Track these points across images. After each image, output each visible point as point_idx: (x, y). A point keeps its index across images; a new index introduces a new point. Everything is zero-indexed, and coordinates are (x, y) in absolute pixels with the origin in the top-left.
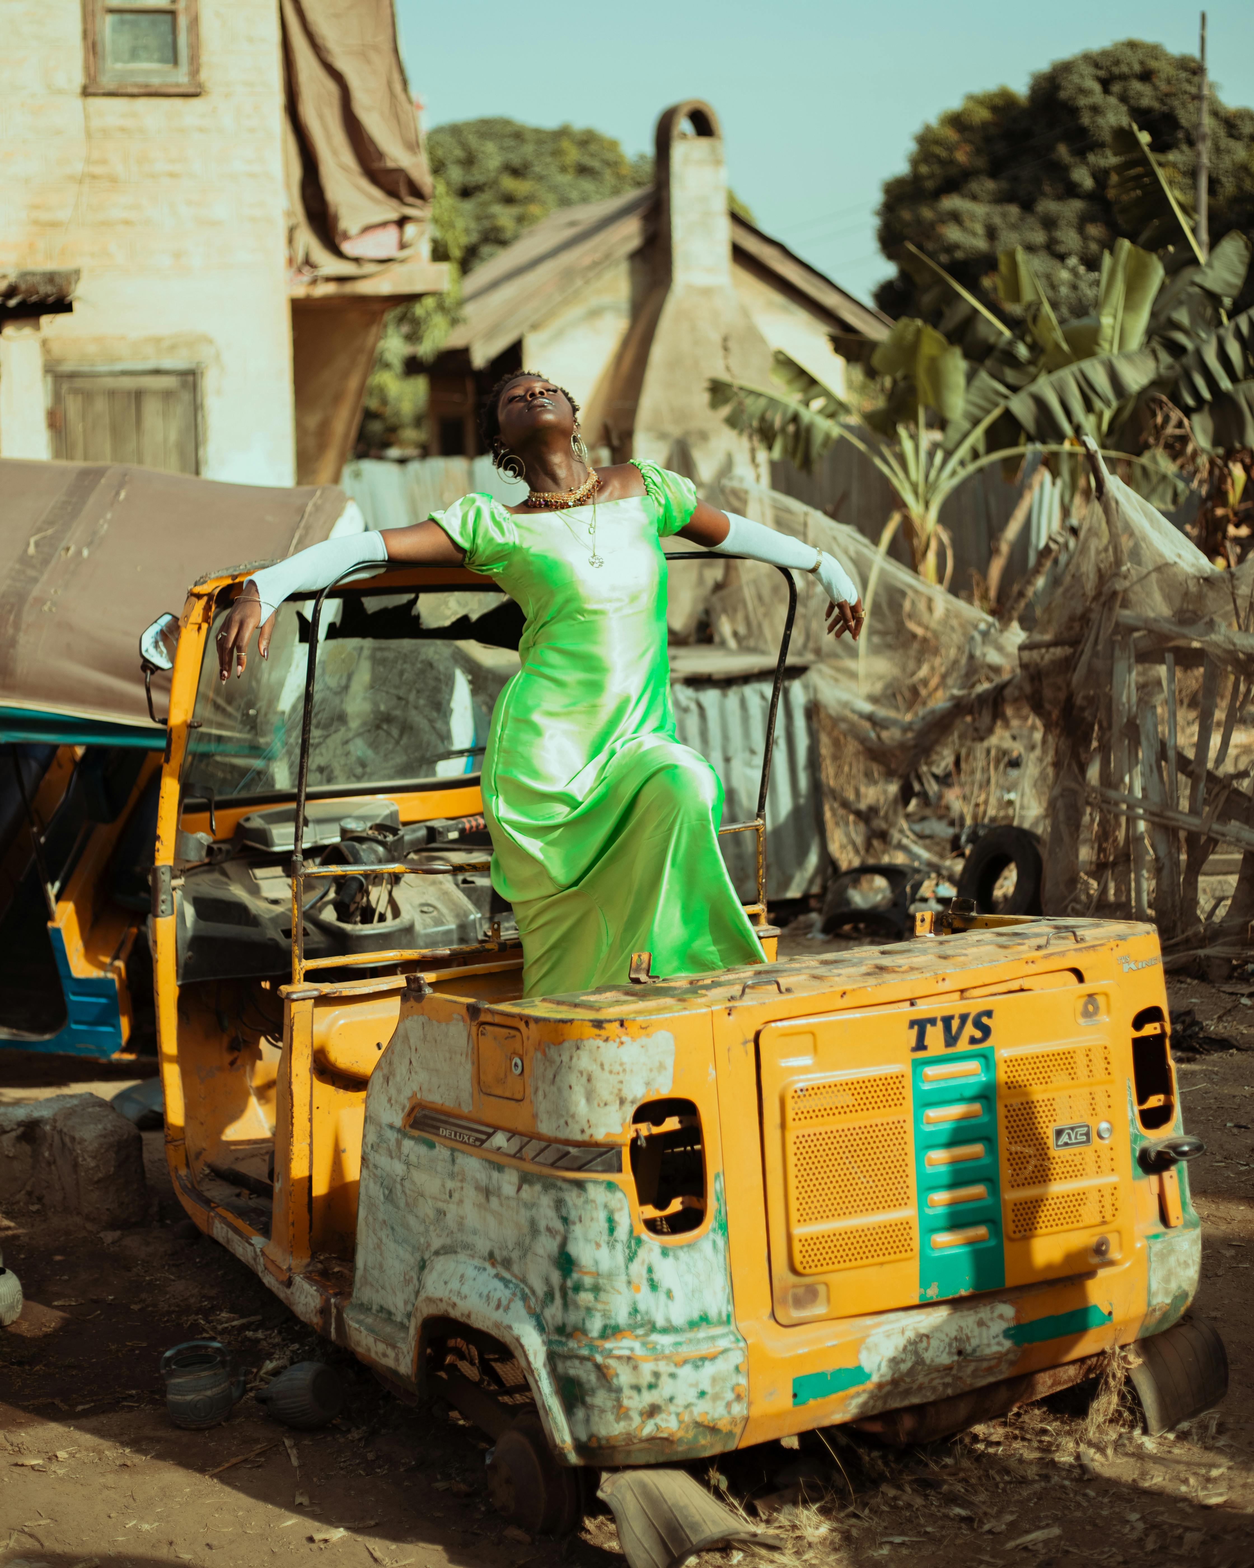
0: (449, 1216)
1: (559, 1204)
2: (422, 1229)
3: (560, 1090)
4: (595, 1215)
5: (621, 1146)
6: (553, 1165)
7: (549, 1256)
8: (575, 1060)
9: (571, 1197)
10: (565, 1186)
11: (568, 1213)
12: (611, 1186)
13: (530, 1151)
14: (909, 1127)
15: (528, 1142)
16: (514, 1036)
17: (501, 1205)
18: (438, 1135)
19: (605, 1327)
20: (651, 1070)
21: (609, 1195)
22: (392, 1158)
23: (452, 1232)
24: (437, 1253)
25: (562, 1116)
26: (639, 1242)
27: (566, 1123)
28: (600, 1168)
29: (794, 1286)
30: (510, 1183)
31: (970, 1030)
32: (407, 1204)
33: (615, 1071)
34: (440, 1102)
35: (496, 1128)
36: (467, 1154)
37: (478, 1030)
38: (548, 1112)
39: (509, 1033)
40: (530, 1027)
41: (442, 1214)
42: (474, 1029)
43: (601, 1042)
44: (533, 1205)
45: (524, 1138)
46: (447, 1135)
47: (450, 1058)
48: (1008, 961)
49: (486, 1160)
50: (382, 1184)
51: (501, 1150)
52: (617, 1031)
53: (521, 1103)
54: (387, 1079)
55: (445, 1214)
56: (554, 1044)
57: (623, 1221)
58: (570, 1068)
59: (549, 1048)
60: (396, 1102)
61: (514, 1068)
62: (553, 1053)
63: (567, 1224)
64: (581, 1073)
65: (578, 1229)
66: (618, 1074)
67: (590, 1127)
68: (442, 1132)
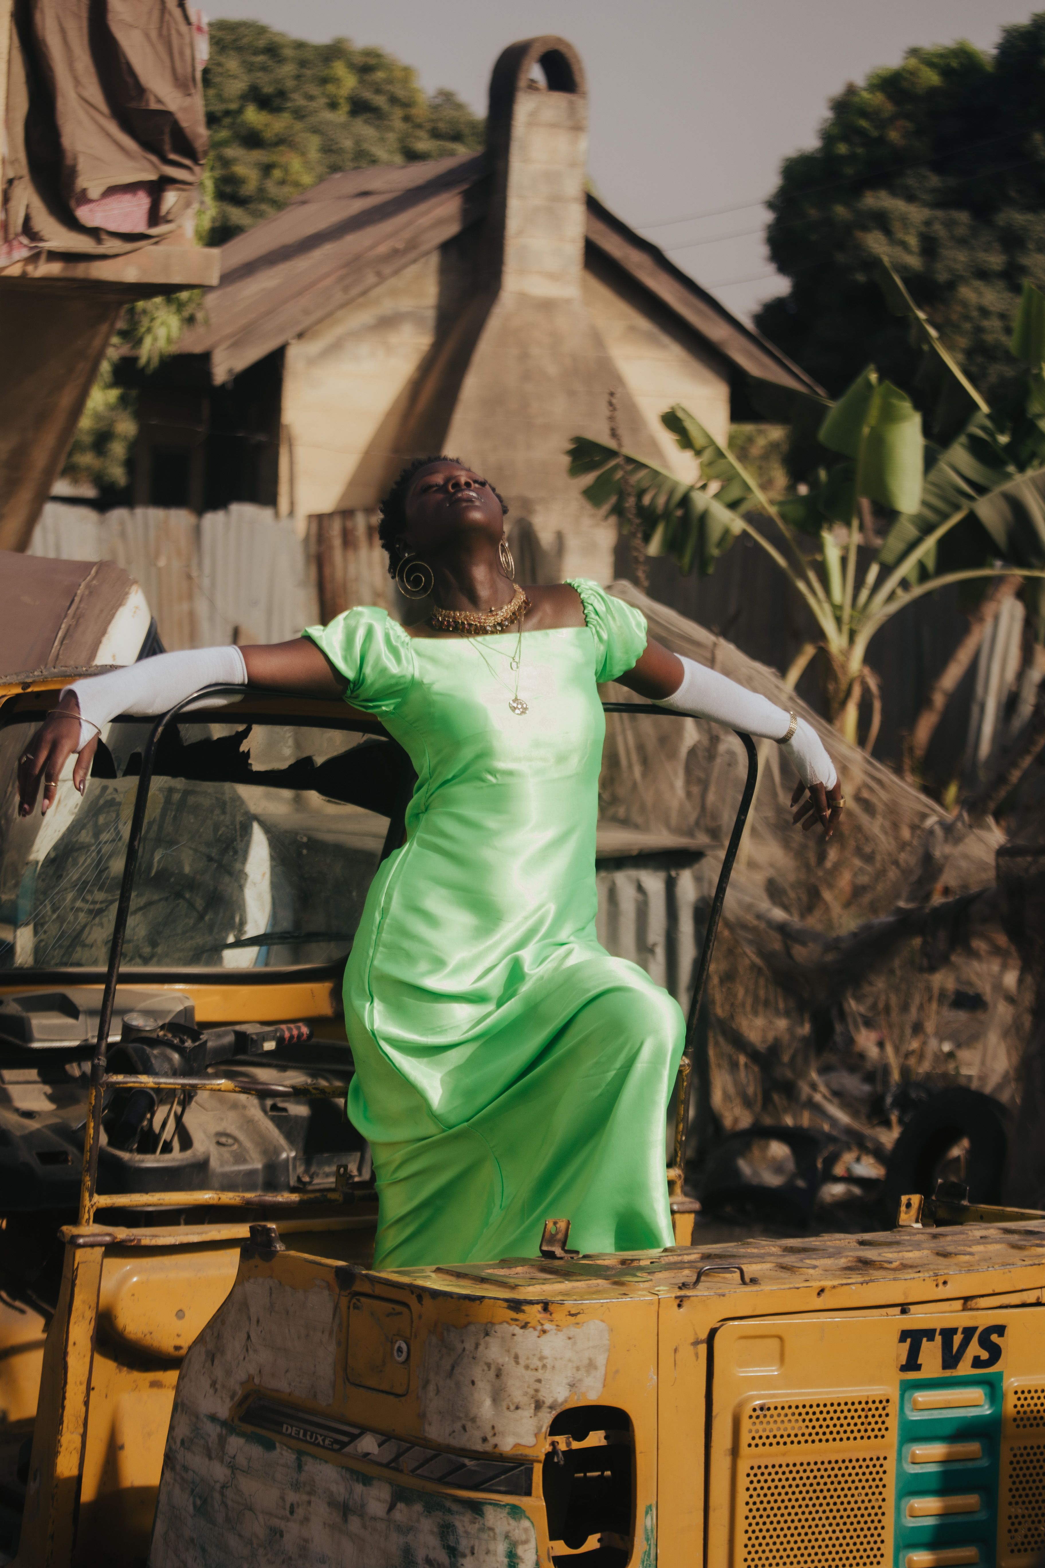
0: (286, 1537)
1: (446, 1531)
2: (246, 1552)
3: (458, 1385)
4: (492, 1547)
5: (533, 1461)
6: (441, 1480)
8: (481, 1348)
9: (463, 1522)
10: (455, 1507)
11: (458, 1542)
12: (516, 1512)
13: (410, 1461)
14: (890, 1465)
15: (409, 1449)
16: (400, 1313)
17: (364, 1527)
18: (280, 1433)
20: (578, 1369)
21: (512, 1522)
22: (210, 1458)
23: (290, 1558)
25: (460, 1418)
27: (464, 1428)
28: (502, 1489)
30: (379, 1500)
31: (974, 1349)
32: (228, 1519)
33: (532, 1366)
34: (288, 1390)
35: (364, 1430)
36: (321, 1459)
37: (350, 1302)
38: (440, 1412)
39: (394, 1309)
40: (423, 1302)
41: (278, 1535)
42: (344, 1301)
43: (517, 1328)
44: (410, 1529)
45: (403, 1443)
46: (293, 1434)
47: (307, 1336)
48: (1026, 1266)
49: (348, 1469)
50: (193, 1491)
51: (369, 1457)
52: (540, 1316)
53: (403, 1399)
54: (212, 1357)
55: (282, 1534)
56: (456, 1327)
57: (528, 1556)
58: (474, 1358)
59: (449, 1331)
60: (223, 1386)
61: (396, 1353)
62: (454, 1338)
63: (454, 1556)
64: (489, 1366)
65: (468, 1564)
66: (536, 1370)
67: (495, 1435)
68: (287, 1429)
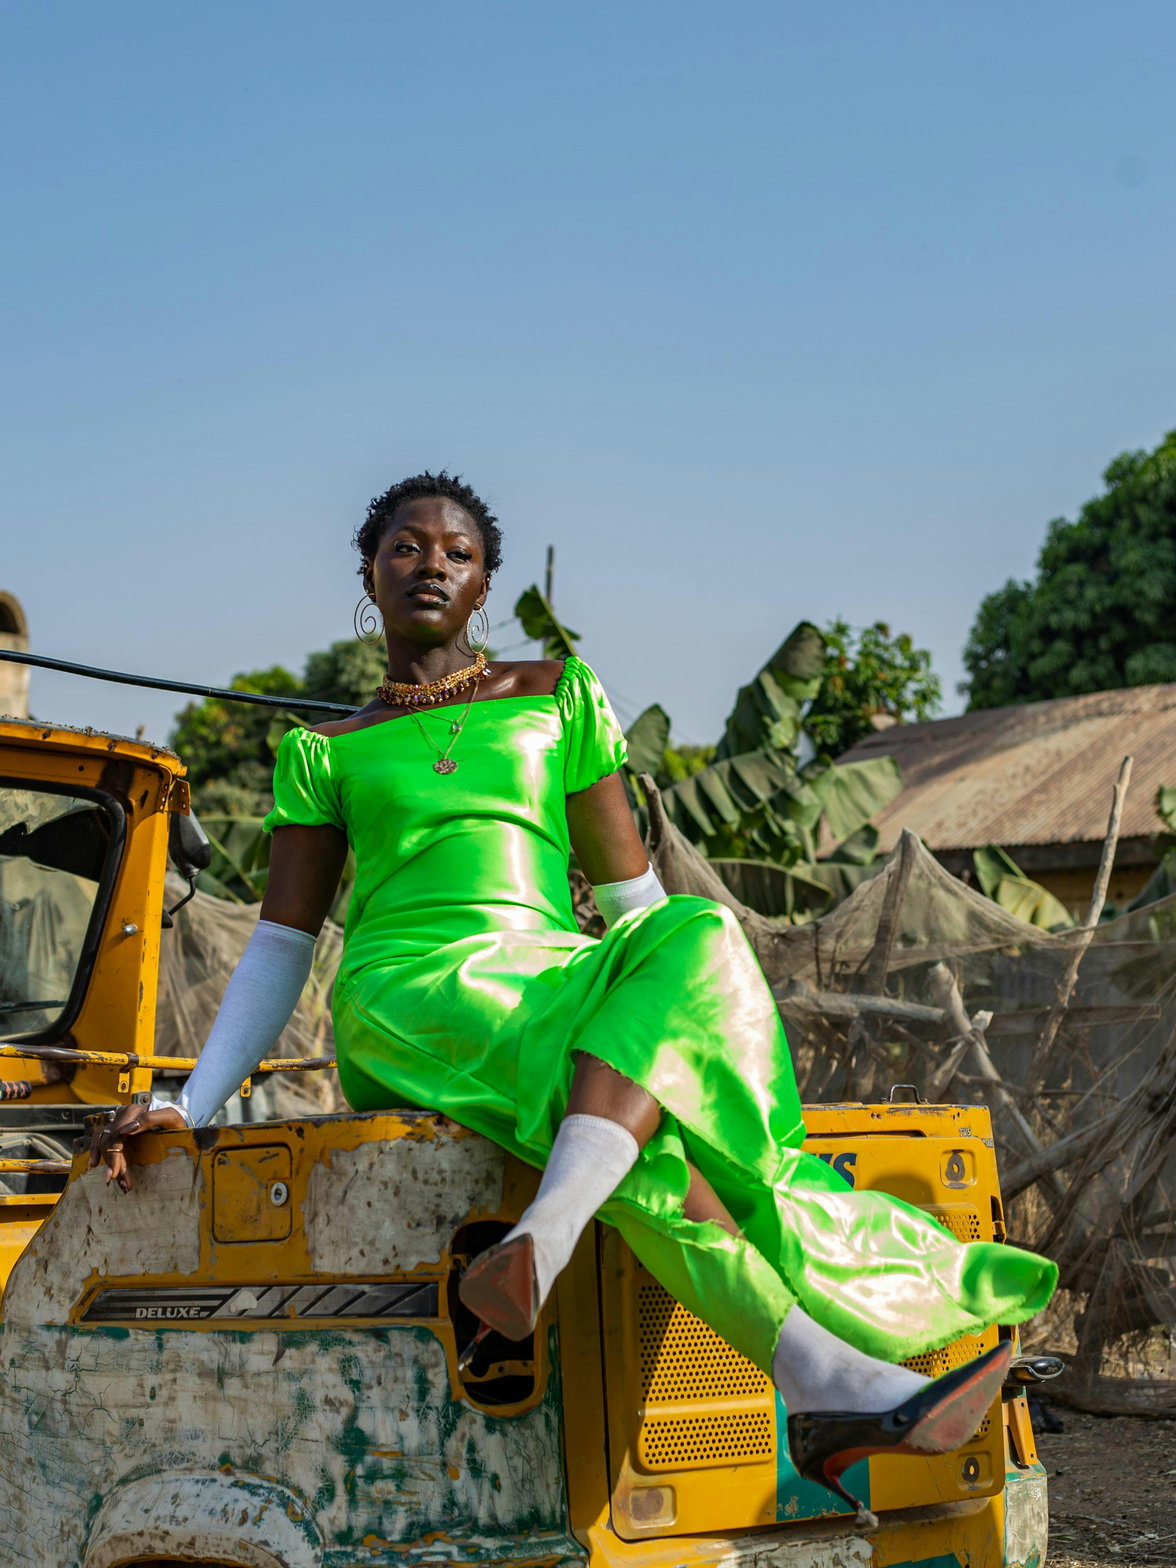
0: (146, 1424)
1: (347, 1365)
2: (98, 1454)
3: (352, 1209)
4: (400, 1374)
6: (336, 1314)
7: (328, 1438)
8: (376, 1167)
9: (365, 1352)
10: (356, 1338)
11: (361, 1374)
12: (423, 1335)
16: (277, 1155)
17: (246, 1386)
18: (134, 1319)
19: (411, 1526)
20: (477, 1182)
21: (420, 1345)
22: (48, 1368)
23: (154, 1445)
24: (124, 1481)
25: (356, 1244)
26: (459, 1411)
27: (362, 1253)
29: (636, 1488)
30: (263, 1353)
32: (72, 1426)
33: (431, 1181)
34: (141, 1271)
35: (237, 1287)
36: (186, 1331)
37: (213, 1160)
38: (333, 1243)
39: (268, 1153)
40: (304, 1134)
41: (137, 1425)
42: (206, 1160)
43: (413, 1143)
44: (303, 1373)
47: (162, 1208)
48: (855, 1109)
49: (220, 1332)
50: (27, 1409)
52: (436, 1129)
53: (285, 1241)
54: (44, 1265)
55: (141, 1424)
56: (346, 1151)
57: (439, 1380)
58: (368, 1179)
59: (338, 1156)
60: (61, 1289)
61: (273, 1197)
62: (343, 1162)
63: (359, 1390)
64: (385, 1184)
65: (375, 1395)
66: (436, 1184)
67: (396, 1255)
68: (141, 1313)
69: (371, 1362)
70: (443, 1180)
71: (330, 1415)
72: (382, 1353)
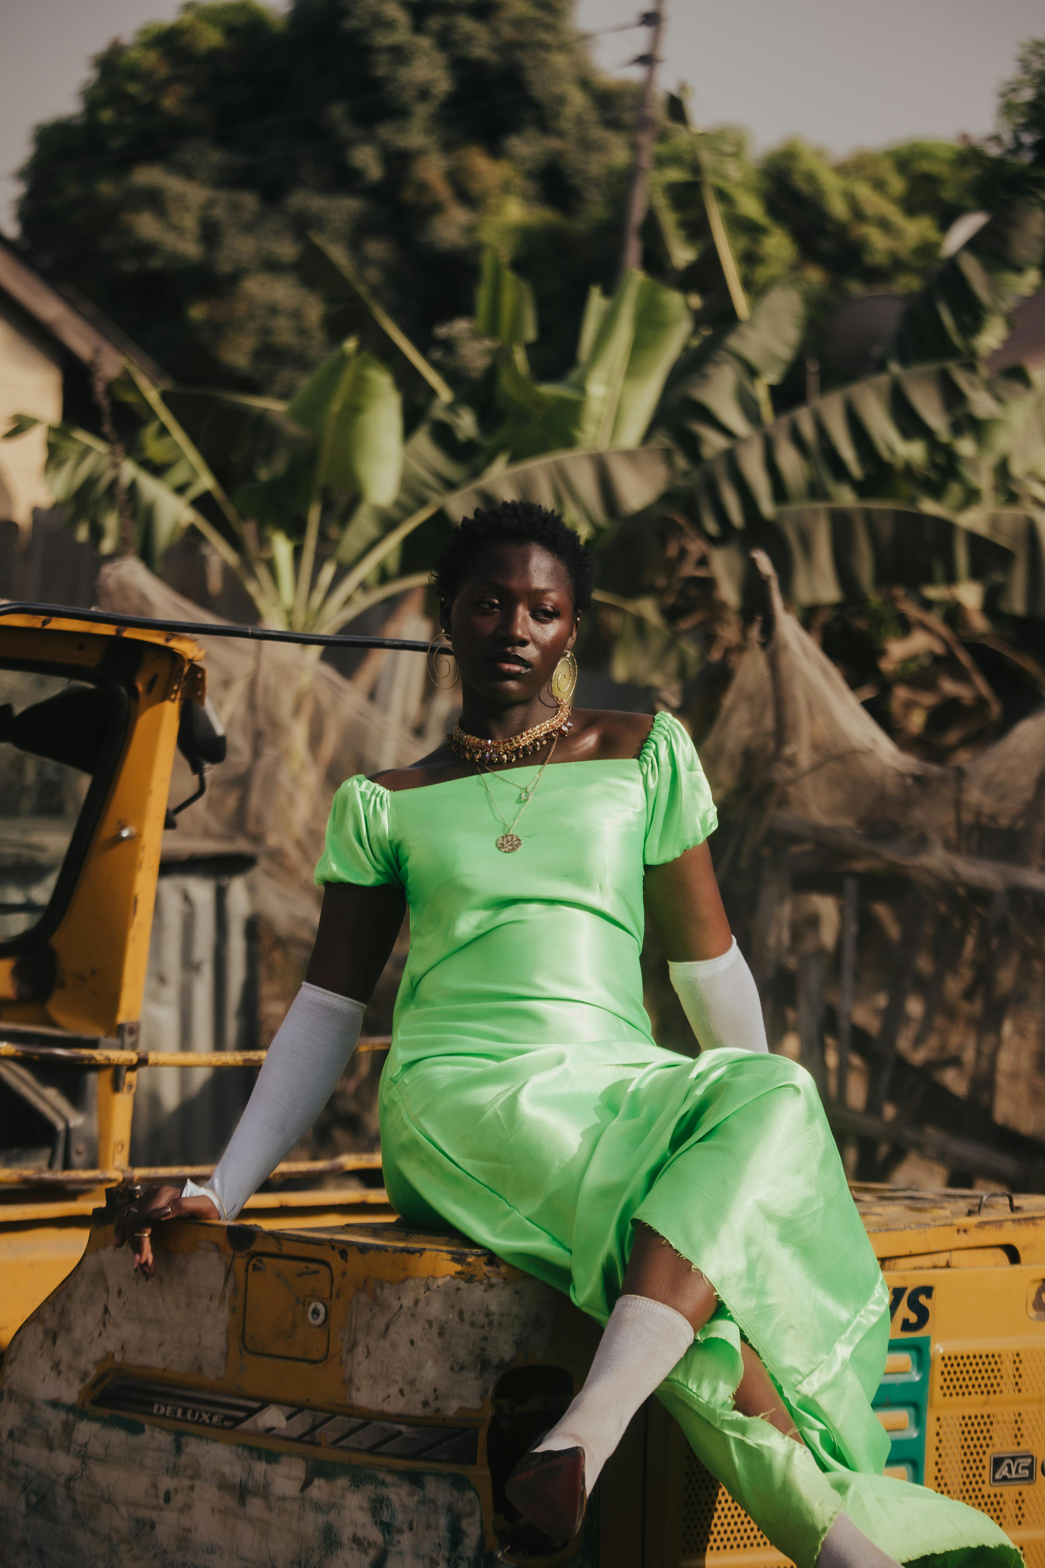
0: (159, 1528)
1: (379, 1505)
3: (394, 1345)
4: (433, 1521)
5: (477, 1427)
6: (371, 1451)
8: (421, 1304)
9: (400, 1494)
10: (389, 1479)
11: (393, 1516)
12: (460, 1482)
13: (328, 1433)
15: (328, 1420)
16: (317, 1272)
17: (269, 1508)
18: (151, 1414)
21: (455, 1493)
22: (51, 1448)
23: (165, 1552)
25: (396, 1382)
27: (401, 1392)
28: (444, 1457)
30: (289, 1477)
31: (904, 1311)
32: (76, 1515)
33: (478, 1323)
34: (162, 1365)
35: (265, 1403)
36: (208, 1439)
37: (248, 1263)
38: (371, 1377)
39: (307, 1268)
40: (348, 1258)
41: (148, 1527)
42: (240, 1263)
43: (462, 1282)
44: (332, 1506)
45: (320, 1414)
46: (168, 1413)
47: (189, 1304)
48: (939, 1226)
49: (245, 1447)
50: (25, 1488)
51: (274, 1432)
52: (486, 1269)
53: (320, 1365)
54: (53, 1337)
55: (153, 1526)
56: (391, 1283)
57: (472, 1530)
58: (413, 1316)
59: (382, 1287)
60: (70, 1367)
61: (310, 1316)
62: (388, 1295)
63: (389, 1533)
64: (430, 1323)
65: (406, 1540)
66: (483, 1327)
67: (437, 1398)
68: (159, 1409)
69: (403, 1506)
70: (491, 1323)
71: (357, 1554)
72: (416, 1498)
